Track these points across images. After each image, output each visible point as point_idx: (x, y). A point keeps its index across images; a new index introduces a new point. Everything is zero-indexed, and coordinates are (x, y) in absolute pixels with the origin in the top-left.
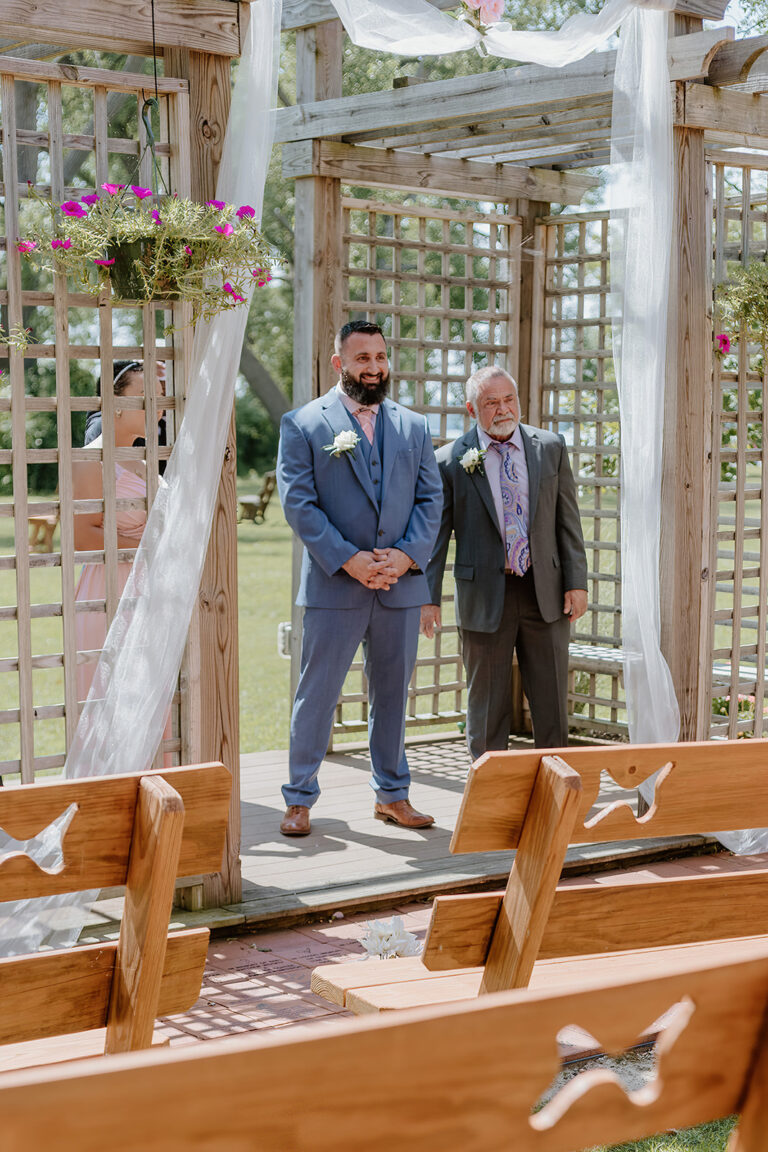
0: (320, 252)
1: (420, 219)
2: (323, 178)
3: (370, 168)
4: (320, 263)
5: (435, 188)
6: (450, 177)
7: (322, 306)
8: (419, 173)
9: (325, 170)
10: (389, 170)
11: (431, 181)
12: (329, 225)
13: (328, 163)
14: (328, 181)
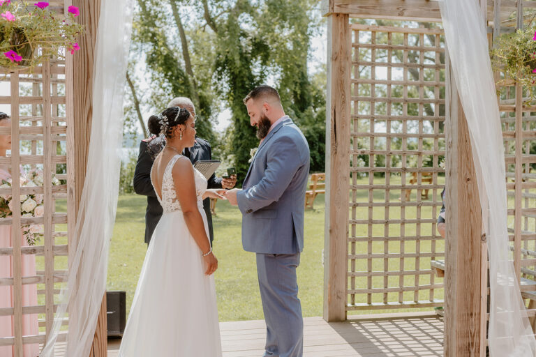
0: (336, 53)
1: (405, 34)
2: (338, 15)
3: (365, 8)
4: (336, 59)
5: (408, 16)
6: (417, 10)
7: (337, 81)
8: (398, 9)
9: (337, 10)
10: (378, 8)
11: (406, 13)
12: (341, 38)
13: (338, 6)
14: (341, 15)
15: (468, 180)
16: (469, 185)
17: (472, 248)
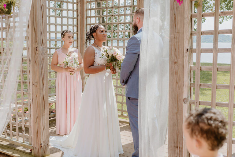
15: (175, 63)
16: (176, 66)
17: (178, 106)
